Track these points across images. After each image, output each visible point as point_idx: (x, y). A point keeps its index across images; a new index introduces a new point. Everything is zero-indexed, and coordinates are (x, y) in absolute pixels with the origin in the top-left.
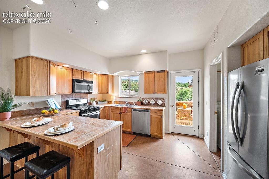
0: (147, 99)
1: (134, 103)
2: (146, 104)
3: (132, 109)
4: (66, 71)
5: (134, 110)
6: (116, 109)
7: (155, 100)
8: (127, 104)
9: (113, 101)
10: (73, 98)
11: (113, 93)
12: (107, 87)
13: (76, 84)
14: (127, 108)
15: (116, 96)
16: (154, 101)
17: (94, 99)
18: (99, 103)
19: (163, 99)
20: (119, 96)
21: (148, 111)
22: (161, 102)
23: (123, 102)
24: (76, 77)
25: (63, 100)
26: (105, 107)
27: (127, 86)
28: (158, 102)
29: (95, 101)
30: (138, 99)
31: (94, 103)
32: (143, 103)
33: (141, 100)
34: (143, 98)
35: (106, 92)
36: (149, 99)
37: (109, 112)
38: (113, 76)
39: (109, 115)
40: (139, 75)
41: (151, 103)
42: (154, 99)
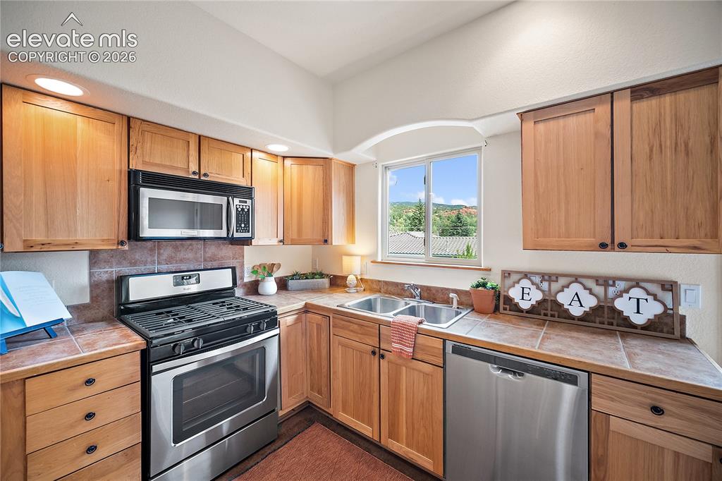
0: (537, 279)
1: (452, 295)
2: (525, 305)
3: (449, 346)
4: (81, 123)
5: (456, 350)
6: (356, 326)
7: (599, 290)
8: (413, 297)
9: (351, 279)
10: (159, 263)
11: (353, 242)
12: (324, 215)
13: (147, 194)
14: (418, 332)
15: (362, 256)
16: (584, 295)
17: (270, 269)
18: (291, 283)
19: (670, 286)
20: (376, 254)
21: (573, 380)
22: (651, 310)
23: (396, 284)
24: (157, 161)
25: (105, 277)
26: (307, 309)
27: (416, 221)
28: (619, 304)
29: (272, 278)
30: (476, 278)
31: (270, 286)
32: (508, 300)
33: (494, 280)
34: (506, 274)
35: (319, 237)
36: (550, 281)
37: (324, 336)
38: (351, 167)
39: (324, 352)
40: (479, 149)
41: (561, 305)
42: (591, 284)
